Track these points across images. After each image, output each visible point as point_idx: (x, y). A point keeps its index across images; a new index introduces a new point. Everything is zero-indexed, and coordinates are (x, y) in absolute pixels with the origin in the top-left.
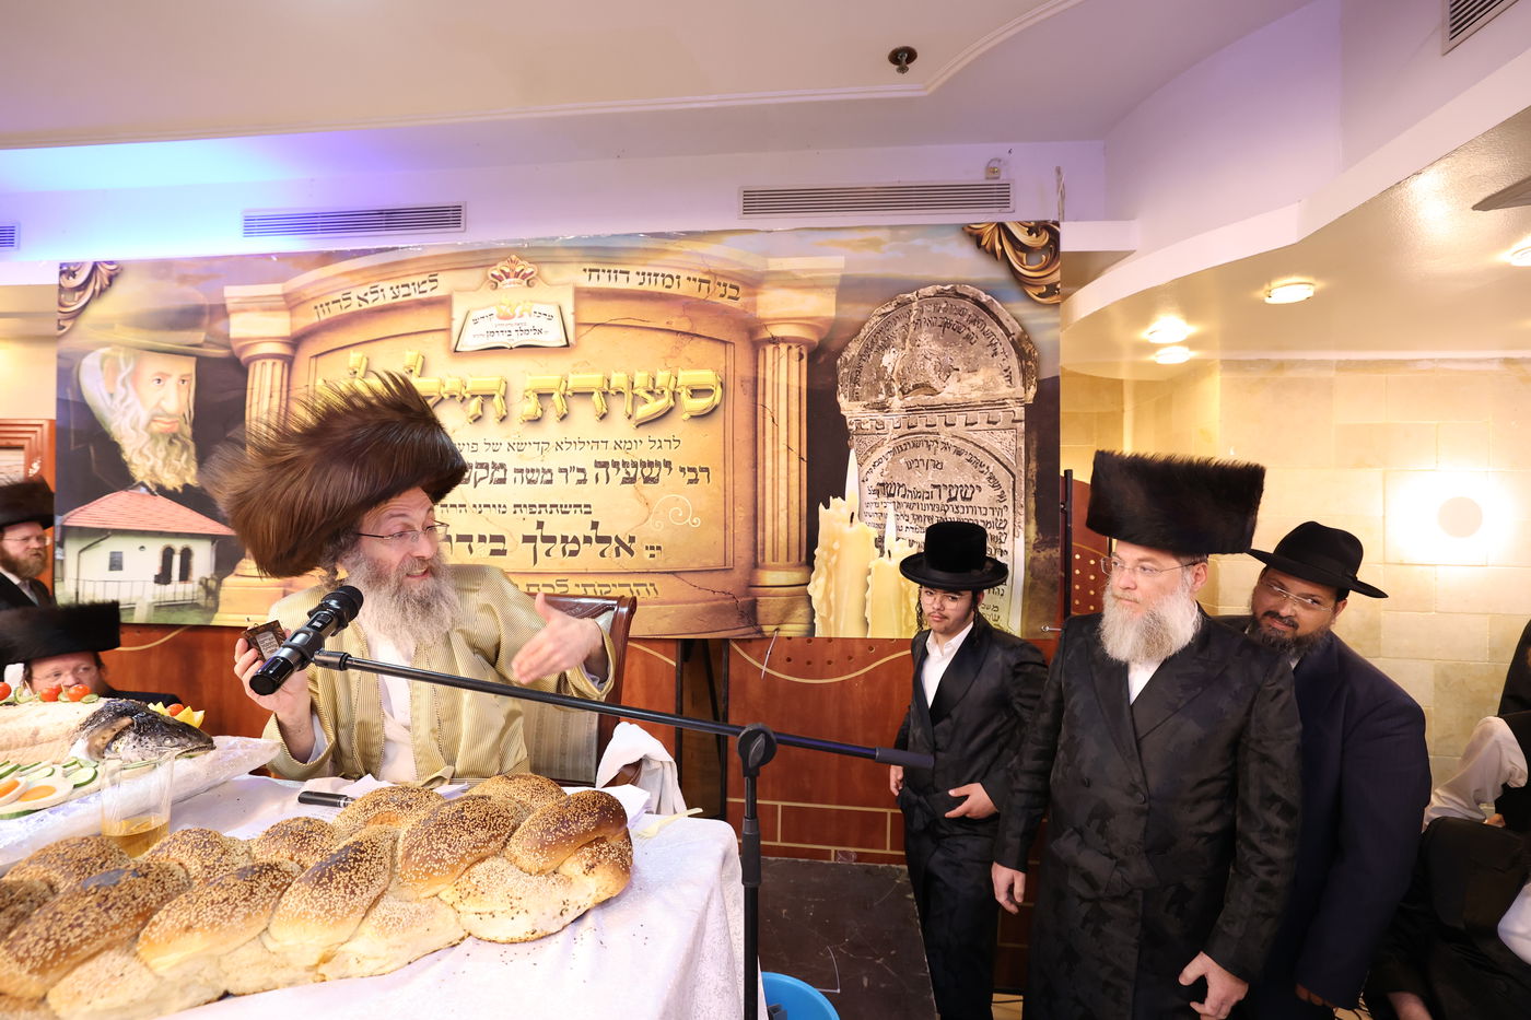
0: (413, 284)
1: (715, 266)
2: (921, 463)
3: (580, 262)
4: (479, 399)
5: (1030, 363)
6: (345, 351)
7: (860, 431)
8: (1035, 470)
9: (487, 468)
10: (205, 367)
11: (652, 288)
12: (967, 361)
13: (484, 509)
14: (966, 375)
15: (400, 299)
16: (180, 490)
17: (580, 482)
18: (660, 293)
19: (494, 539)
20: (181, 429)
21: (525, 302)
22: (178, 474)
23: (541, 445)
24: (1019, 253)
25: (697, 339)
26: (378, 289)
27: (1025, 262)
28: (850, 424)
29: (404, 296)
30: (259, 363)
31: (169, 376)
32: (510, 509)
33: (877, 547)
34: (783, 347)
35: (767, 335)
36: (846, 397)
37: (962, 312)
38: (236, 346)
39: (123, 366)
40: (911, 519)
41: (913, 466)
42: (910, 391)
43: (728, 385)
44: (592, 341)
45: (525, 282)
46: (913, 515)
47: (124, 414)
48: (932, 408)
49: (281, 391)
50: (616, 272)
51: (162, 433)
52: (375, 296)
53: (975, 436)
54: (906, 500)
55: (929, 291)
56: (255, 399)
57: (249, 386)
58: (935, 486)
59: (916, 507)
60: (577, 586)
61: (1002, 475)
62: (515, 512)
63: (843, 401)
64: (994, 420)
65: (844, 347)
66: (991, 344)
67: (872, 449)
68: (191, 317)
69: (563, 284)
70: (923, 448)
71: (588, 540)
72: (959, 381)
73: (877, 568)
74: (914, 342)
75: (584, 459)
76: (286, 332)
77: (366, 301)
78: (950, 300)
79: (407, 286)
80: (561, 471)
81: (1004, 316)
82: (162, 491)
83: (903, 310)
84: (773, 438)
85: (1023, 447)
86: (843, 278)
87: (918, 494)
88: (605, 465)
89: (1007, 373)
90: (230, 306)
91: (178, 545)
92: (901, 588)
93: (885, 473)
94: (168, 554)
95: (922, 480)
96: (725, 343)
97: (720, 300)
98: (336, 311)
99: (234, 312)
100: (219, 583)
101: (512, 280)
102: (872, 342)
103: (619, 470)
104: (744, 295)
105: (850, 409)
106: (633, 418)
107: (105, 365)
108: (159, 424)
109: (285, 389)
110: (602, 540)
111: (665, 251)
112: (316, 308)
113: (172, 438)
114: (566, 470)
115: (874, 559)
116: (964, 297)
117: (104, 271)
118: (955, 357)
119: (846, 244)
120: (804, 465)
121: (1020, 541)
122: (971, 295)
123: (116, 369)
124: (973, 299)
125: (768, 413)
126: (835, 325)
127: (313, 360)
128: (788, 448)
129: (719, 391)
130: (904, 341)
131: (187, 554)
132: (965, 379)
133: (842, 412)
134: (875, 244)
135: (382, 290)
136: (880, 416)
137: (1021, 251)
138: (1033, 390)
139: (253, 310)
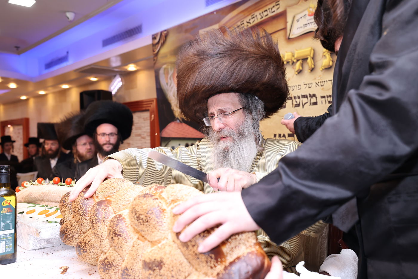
0: (269, 9)
4: (301, 61)
9: (307, 97)
15: (264, 18)
29: (266, 16)
39: (170, 72)
47: (171, 91)
52: (253, 19)
77: (250, 23)
79: (266, 11)
82: (184, 121)
107: (165, 72)
117: (163, 34)
123: (168, 73)
135: (256, 16)
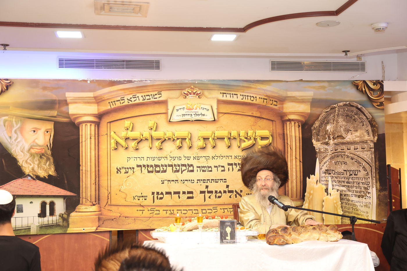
0: (152, 95)
1: (269, 93)
2: (339, 162)
3: (218, 90)
4: (180, 140)
5: (375, 129)
6: (123, 120)
7: (320, 152)
8: (378, 165)
9: (186, 166)
10: (58, 126)
11: (246, 101)
12: (354, 127)
13: (185, 182)
14: (354, 132)
15: (146, 101)
16: (47, 177)
17: (222, 171)
18: (249, 103)
19: (189, 193)
20: (46, 152)
21: (198, 104)
22: (46, 171)
23: (206, 157)
24: (370, 91)
25: (262, 119)
26: (136, 96)
27: (372, 94)
28: (317, 149)
29: (147, 99)
30: (84, 125)
31: (40, 129)
32: (196, 181)
33: (326, 192)
34: (293, 123)
35: (287, 118)
36: (315, 140)
37: (352, 111)
38: (72, 118)
39: (15, 125)
40: (337, 182)
41: (337, 164)
42: (336, 138)
43: (274, 136)
44: (224, 120)
45: (198, 97)
46: (338, 181)
47: (17, 146)
48: (343, 144)
49: (95, 136)
50: (232, 94)
51: (36, 154)
52: (135, 99)
53: (358, 153)
54: (335, 175)
55: (341, 104)
56: (84, 140)
57: (81, 134)
58: (344, 171)
59: (338, 178)
60: (221, 209)
61: (367, 166)
62: (197, 182)
63: (314, 141)
64: (364, 148)
65: (313, 123)
66: (362, 122)
67: (324, 158)
68: (50, 105)
69: (213, 98)
70: (340, 157)
71: (225, 192)
72: (351, 134)
73: (326, 199)
74: (337, 121)
75: (224, 162)
76: (96, 112)
77: (131, 101)
78: (349, 107)
79: (149, 95)
80: (215, 167)
81: (366, 112)
82: (38, 178)
83: (333, 110)
84: (291, 154)
85: (374, 157)
86: (313, 99)
87: (339, 173)
88: (232, 164)
89: (367, 132)
90: (68, 101)
91: (48, 201)
92: (335, 206)
93: (328, 166)
94: (43, 205)
95: (341, 168)
96: (272, 121)
97: (271, 106)
98: (118, 104)
99: (71, 103)
100: (69, 215)
101: (192, 95)
102: (323, 121)
103: (237, 166)
104: (279, 104)
105: (317, 144)
106: (240, 147)
107: (6, 124)
108: (35, 149)
109: (97, 136)
110: (230, 192)
111: (250, 87)
112: (109, 103)
113: (41, 156)
114: (217, 167)
115: (325, 196)
116: (353, 106)
118: (350, 126)
119: (314, 87)
120: (301, 164)
121: (374, 189)
122: (355, 106)
123: (11, 126)
124: (356, 107)
125: (289, 146)
126: (310, 115)
127: (109, 124)
128: (296, 158)
129: (271, 138)
130: (334, 121)
131: (52, 204)
132: (353, 134)
133: (314, 145)
134: (323, 88)
135: (138, 97)
136: (326, 147)
137: (371, 91)
138: (376, 138)
139: (80, 103)
